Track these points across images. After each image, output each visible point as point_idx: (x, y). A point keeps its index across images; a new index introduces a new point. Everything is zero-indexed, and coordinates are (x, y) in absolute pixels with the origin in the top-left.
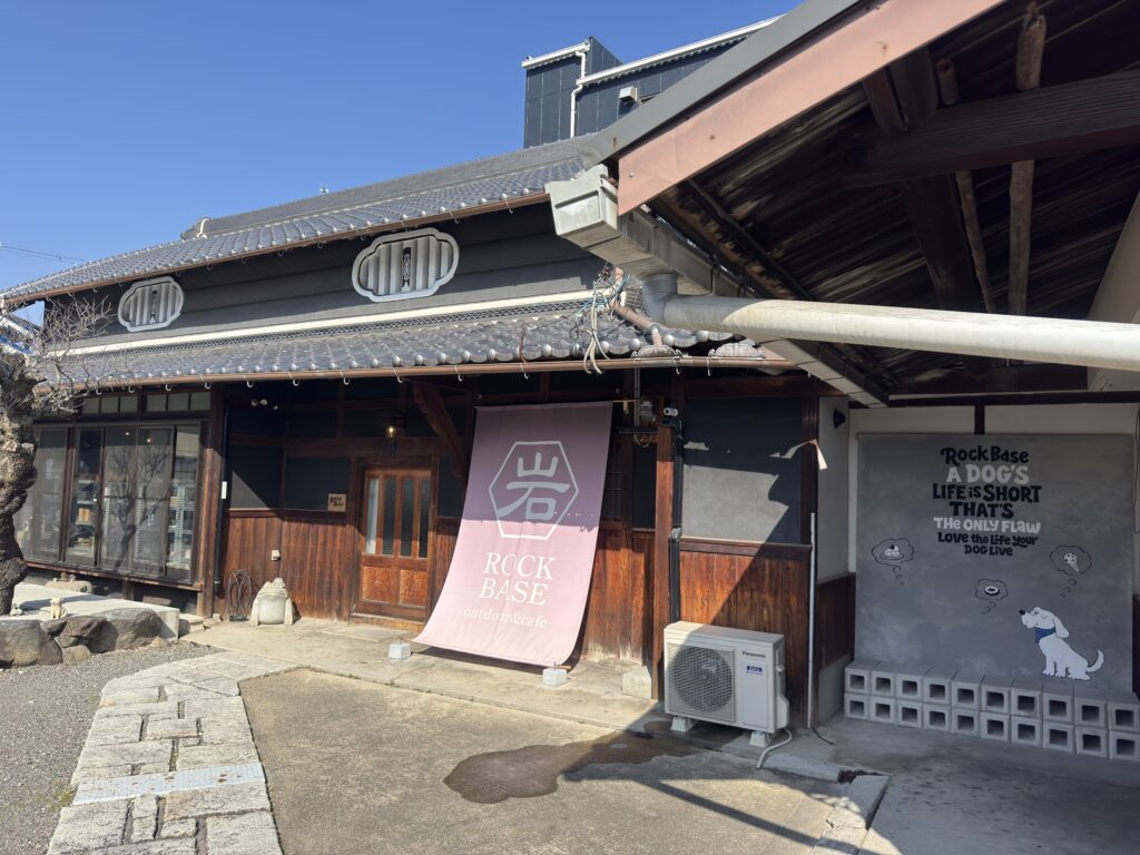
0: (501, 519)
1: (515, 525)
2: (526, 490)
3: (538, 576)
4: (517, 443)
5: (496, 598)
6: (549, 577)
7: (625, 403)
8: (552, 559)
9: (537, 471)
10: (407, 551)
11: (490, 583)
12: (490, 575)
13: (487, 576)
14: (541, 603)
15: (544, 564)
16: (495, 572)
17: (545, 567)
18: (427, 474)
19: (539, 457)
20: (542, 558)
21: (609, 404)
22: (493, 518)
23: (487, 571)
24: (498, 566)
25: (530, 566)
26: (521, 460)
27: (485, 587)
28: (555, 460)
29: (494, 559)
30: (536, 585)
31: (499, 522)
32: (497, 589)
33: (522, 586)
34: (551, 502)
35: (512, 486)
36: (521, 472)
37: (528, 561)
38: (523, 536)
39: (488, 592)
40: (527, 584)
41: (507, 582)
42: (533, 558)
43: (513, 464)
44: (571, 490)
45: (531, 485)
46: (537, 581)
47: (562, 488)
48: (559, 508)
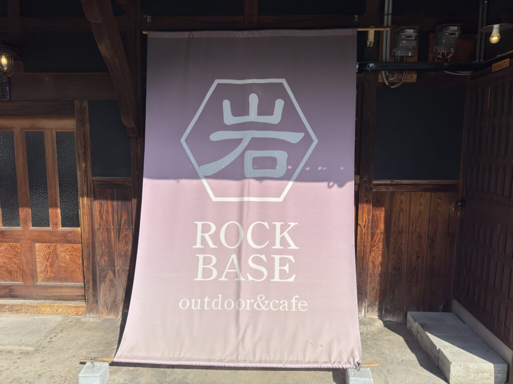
0: (206, 177)
1: (232, 184)
2: (239, 141)
3: (278, 246)
4: (217, 81)
5: (223, 279)
6: (293, 246)
7: (371, 32)
8: (292, 224)
9: (253, 116)
10: (41, 220)
11: (207, 261)
12: (205, 249)
13: (201, 251)
14: (292, 279)
15: (282, 231)
16: (212, 245)
17: (285, 234)
18: (68, 124)
19: (254, 100)
20: (278, 225)
21: (351, 32)
22: (195, 176)
23: (199, 245)
24: (215, 238)
25: (263, 235)
26: (226, 104)
27: (201, 266)
28: (279, 104)
29: (206, 229)
30: (277, 258)
31: (204, 181)
32: (220, 267)
33: (257, 261)
34: (281, 156)
35: (217, 136)
36: (229, 118)
37: (259, 229)
38: (246, 199)
39: (207, 273)
40: (263, 257)
41: (234, 257)
42: (266, 224)
43: (215, 108)
44: (307, 140)
45: (247, 136)
46: (278, 252)
47: (294, 137)
48: (293, 162)
